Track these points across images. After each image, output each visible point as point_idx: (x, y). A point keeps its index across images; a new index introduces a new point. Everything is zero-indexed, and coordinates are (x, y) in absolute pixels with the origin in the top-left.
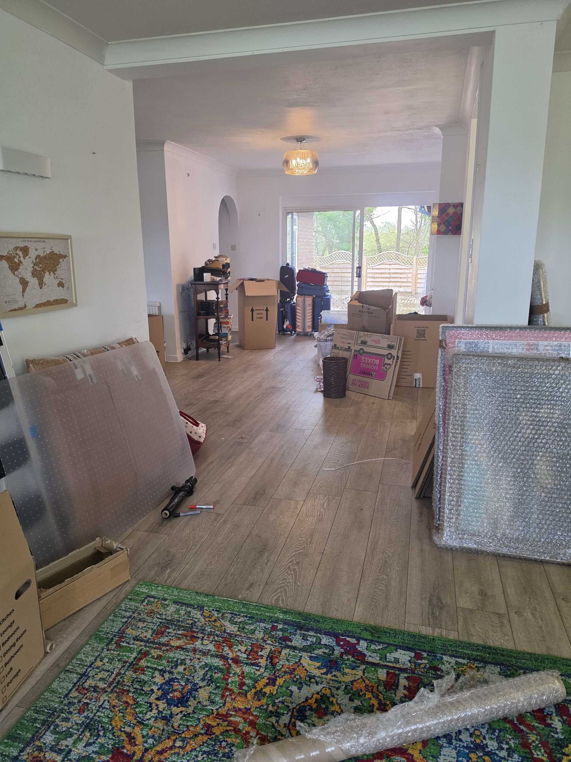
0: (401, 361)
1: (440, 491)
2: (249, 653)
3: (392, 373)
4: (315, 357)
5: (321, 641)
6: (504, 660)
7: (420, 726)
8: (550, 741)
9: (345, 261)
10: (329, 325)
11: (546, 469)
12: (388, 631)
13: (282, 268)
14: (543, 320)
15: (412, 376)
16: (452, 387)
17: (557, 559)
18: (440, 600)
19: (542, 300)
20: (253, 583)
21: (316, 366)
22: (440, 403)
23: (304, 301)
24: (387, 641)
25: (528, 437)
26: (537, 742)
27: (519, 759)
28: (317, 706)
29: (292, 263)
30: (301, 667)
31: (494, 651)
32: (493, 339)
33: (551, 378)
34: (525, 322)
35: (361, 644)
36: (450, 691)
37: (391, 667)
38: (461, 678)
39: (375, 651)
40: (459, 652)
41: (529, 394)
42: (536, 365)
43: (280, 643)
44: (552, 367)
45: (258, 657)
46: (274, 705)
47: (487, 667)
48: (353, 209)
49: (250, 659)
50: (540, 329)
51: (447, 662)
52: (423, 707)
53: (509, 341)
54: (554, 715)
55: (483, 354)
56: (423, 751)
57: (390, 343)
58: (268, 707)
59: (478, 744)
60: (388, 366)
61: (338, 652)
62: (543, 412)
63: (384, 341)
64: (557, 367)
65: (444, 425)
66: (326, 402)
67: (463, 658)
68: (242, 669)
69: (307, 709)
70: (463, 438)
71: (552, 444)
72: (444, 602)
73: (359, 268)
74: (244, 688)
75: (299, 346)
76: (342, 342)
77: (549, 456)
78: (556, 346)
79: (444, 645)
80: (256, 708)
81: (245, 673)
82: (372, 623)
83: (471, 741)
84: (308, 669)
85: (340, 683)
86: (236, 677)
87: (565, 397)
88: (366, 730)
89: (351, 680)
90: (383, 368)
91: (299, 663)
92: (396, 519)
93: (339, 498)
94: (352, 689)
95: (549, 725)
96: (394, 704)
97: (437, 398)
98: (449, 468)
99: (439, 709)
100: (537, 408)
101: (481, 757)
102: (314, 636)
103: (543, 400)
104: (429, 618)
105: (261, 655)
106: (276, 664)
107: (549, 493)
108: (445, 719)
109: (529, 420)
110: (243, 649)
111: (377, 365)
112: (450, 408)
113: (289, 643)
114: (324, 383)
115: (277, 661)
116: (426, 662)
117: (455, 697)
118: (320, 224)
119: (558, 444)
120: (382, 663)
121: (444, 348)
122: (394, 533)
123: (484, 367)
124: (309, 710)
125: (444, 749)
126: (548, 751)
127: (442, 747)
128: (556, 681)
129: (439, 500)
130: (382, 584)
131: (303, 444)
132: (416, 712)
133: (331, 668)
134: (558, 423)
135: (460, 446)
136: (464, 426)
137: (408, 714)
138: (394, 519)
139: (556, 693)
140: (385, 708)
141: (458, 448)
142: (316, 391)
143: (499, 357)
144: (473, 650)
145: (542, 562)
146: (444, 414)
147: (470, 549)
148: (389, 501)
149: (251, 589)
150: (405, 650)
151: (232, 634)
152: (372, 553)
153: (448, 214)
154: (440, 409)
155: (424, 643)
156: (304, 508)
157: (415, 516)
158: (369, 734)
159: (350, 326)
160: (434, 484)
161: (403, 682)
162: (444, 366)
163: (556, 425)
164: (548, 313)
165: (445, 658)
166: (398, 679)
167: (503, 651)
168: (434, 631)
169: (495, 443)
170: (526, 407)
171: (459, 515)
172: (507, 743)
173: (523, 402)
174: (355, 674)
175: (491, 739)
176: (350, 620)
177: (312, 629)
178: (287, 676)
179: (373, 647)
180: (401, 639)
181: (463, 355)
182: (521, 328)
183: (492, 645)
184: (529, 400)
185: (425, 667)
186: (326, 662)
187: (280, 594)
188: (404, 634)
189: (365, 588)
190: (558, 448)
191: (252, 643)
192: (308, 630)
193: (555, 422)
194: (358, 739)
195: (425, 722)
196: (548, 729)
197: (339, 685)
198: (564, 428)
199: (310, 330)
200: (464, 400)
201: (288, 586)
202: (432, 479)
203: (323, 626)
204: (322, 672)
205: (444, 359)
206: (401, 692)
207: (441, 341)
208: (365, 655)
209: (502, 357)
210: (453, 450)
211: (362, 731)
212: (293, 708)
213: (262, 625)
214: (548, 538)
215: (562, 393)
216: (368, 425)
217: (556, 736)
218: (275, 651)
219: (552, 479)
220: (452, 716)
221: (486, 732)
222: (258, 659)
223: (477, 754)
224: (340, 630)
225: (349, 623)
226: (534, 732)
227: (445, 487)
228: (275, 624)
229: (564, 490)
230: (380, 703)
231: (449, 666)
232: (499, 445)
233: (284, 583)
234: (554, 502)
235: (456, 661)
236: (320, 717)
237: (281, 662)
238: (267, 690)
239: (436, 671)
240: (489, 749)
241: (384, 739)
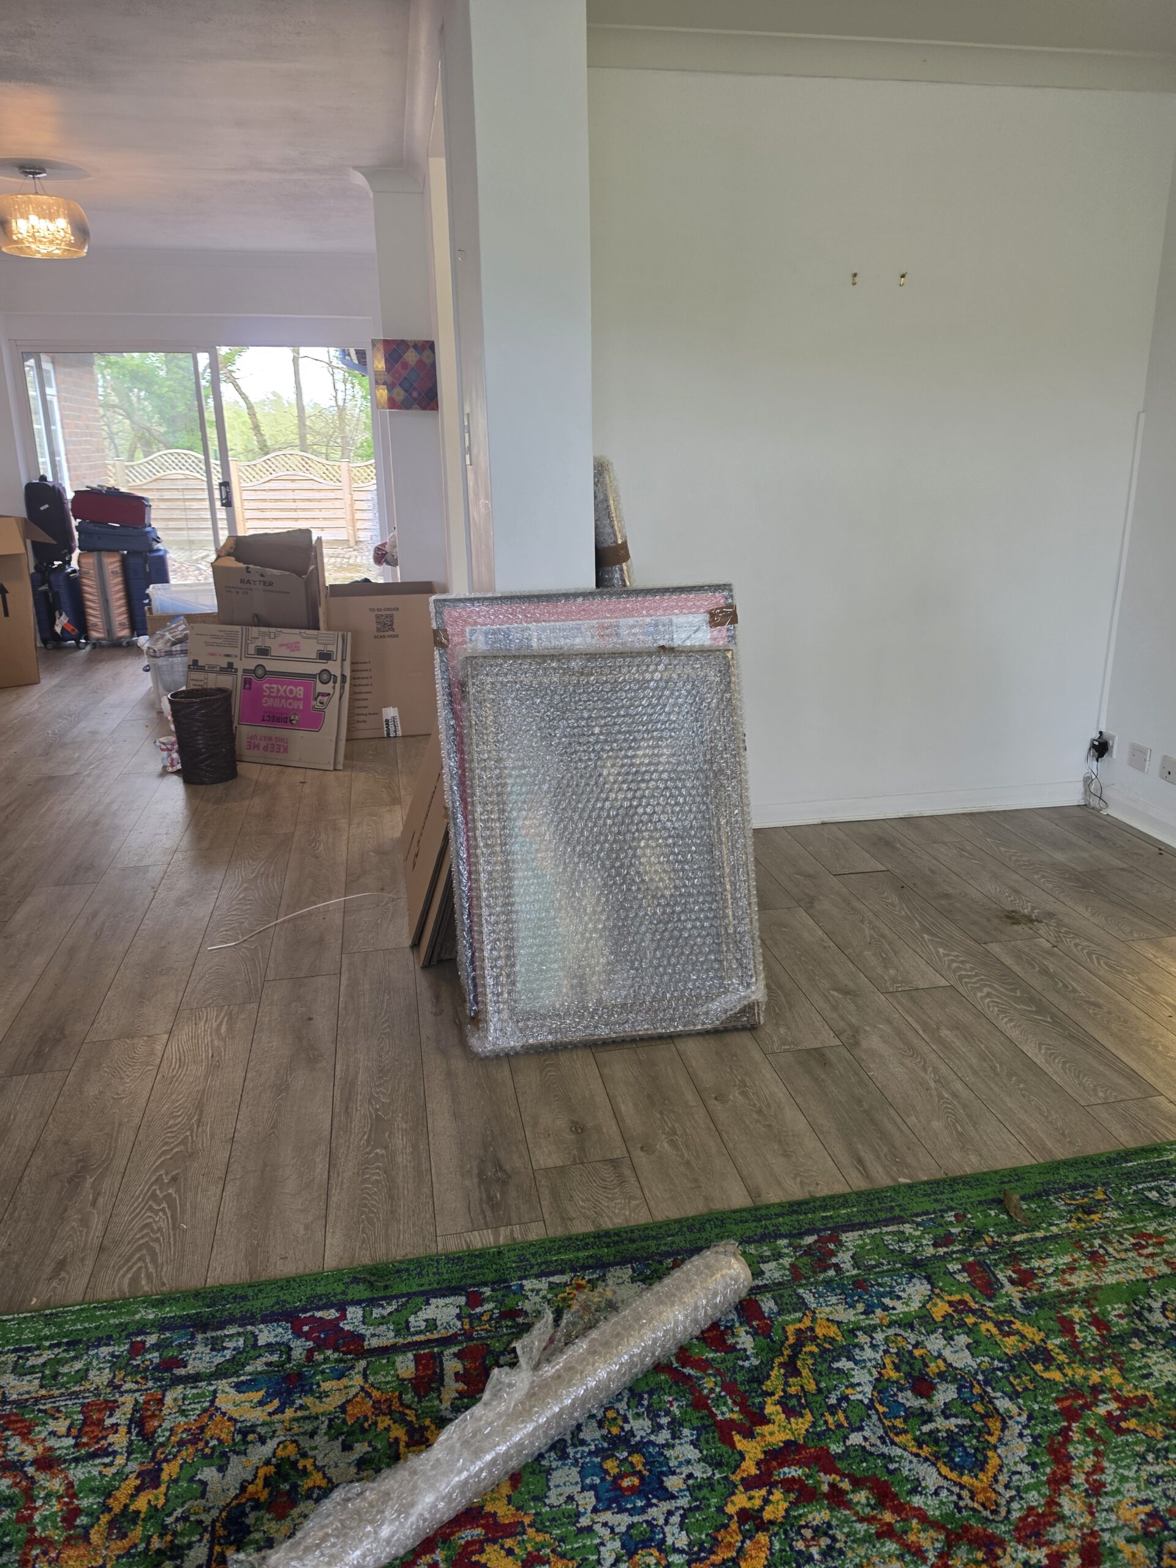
0: (352, 686)
1: (471, 944)
2: (80, 1430)
3: (335, 713)
4: (148, 693)
5: (256, 1340)
6: (637, 1250)
7: (502, 1448)
8: (739, 1377)
9: (187, 472)
10: (173, 618)
11: (659, 862)
12: (403, 1266)
13: (30, 487)
14: (622, 576)
15: (378, 714)
16: (471, 726)
17: (695, 1025)
18: (501, 1167)
19: (615, 535)
20: (65, 1258)
21: (154, 714)
22: (450, 763)
23: (100, 566)
24: (404, 1289)
25: (621, 806)
26: (718, 1390)
27: (692, 1435)
28: (271, 1493)
29: (55, 474)
30: (218, 1417)
31: (616, 1238)
32: (537, 621)
33: (648, 687)
34: (590, 583)
35: (349, 1316)
36: (548, 1351)
37: (421, 1343)
38: (565, 1317)
39: (383, 1320)
40: (551, 1262)
41: (615, 724)
42: (620, 667)
43: (156, 1380)
44: (648, 666)
45: (104, 1433)
46: (164, 1530)
47: (609, 1275)
48: (191, 348)
49: (85, 1445)
50: (619, 595)
51: (532, 1291)
52: (503, 1407)
53: (567, 623)
54: (737, 1325)
55: (523, 652)
56: (515, 1496)
57: (321, 647)
58: (148, 1543)
59: (616, 1436)
60: (325, 699)
61: (300, 1350)
62: (642, 755)
63: (308, 644)
64: (657, 665)
65: (465, 808)
66: (191, 796)
67: (562, 1272)
68: (66, 1477)
69: (248, 1510)
70: (504, 828)
71: (663, 812)
72: (507, 1167)
73: (226, 485)
74: (78, 1522)
75: (104, 672)
76: (212, 654)
77: (661, 837)
78: (649, 625)
79: (522, 1259)
80: (119, 1557)
81: (76, 1483)
82: (367, 1261)
83: (602, 1436)
84: (236, 1416)
85: (317, 1418)
86: (54, 1501)
87: (674, 722)
88: (392, 1508)
89: (339, 1403)
90: (313, 703)
91: (212, 1410)
92: (387, 1021)
93: (255, 1006)
94: (344, 1422)
95: (733, 1348)
96: (442, 1422)
97: (444, 753)
98: (485, 894)
99: (536, 1396)
100: (630, 748)
101: (626, 1459)
102: (239, 1334)
103: (639, 731)
104: (483, 1212)
105: (113, 1425)
106: (155, 1432)
107: (668, 904)
108: (549, 1413)
109: (619, 774)
110: (61, 1426)
111: (300, 700)
112: (472, 770)
113: (181, 1372)
114: (180, 752)
115: (156, 1424)
116: (491, 1305)
117: (561, 1362)
118: (113, 390)
119: (673, 812)
120: (401, 1341)
121: (443, 646)
122: (387, 1052)
123: (526, 679)
124: (253, 1509)
125: (554, 1474)
126: (738, 1400)
127: (549, 1471)
128: (733, 1261)
129: (472, 962)
130: (378, 1168)
131: (147, 903)
132: (490, 1424)
133: (290, 1392)
134: (669, 773)
135: (502, 845)
136: (504, 803)
137: (475, 1434)
138: (383, 1023)
139: (736, 1282)
140: (422, 1436)
141: (498, 849)
142: (164, 773)
143: (553, 657)
144: (579, 1250)
145: (671, 1038)
146: (462, 784)
147: (542, 1045)
148: (367, 987)
149: (63, 1274)
150: (444, 1296)
151: (27, 1400)
152: (347, 1108)
153: (405, 365)
154: (452, 776)
155: (482, 1267)
156: (173, 1047)
157: (427, 1006)
158: (399, 1512)
159: (226, 615)
160: (458, 932)
161: (452, 1366)
162: (449, 685)
163: (665, 776)
164: (629, 562)
165: (528, 1284)
166: (441, 1363)
167: (632, 1231)
168: (497, 1236)
169: (566, 828)
170: (612, 750)
171: (513, 983)
172: (668, 1413)
173: (606, 741)
174: (346, 1387)
175: (638, 1415)
176: (316, 1269)
177: (232, 1321)
178: (187, 1452)
179: (377, 1312)
180: (434, 1274)
181: (485, 657)
182: (585, 595)
183: (611, 1227)
184: (616, 734)
185: (491, 1319)
186: (277, 1383)
187: (139, 1264)
188: (438, 1262)
189: (341, 1189)
190: (674, 819)
191: (83, 1405)
192: (221, 1326)
193: (663, 772)
194: (376, 1532)
195: (512, 1436)
196: (731, 1356)
197: (315, 1424)
198: (680, 779)
199: (125, 632)
200: (498, 751)
201: (157, 1240)
202: (452, 920)
203: (257, 1304)
204: (271, 1410)
205: (447, 670)
206: (452, 1388)
207: (436, 633)
208: (362, 1337)
209: (561, 656)
210: (489, 855)
211: (383, 1512)
212: (214, 1522)
213: (104, 1351)
214: (675, 990)
215: (669, 714)
216: (297, 833)
217: (747, 1364)
218: (147, 1402)
219: (670, 879)
220: (562, 1402)
221: (626, 1407)
222: (105, 1438)
223: (617, 1458)
224: (295, 1299)
225: (317, 1278)
226: (710, 1372)
227: (481, 933)
228: (139, 1339)
229: (690, 895)
230: (411, 1431)
231: (538, 1299)
232: (574, 831)
233: (147, 1235)
234: (679, 920)
235: (550, 1283)
236: (281, 1517)
237: (167, 1425)
238: (141, 1504)
239: (513, 1319)
240: (638, 1438)
241: (434, 1506)
